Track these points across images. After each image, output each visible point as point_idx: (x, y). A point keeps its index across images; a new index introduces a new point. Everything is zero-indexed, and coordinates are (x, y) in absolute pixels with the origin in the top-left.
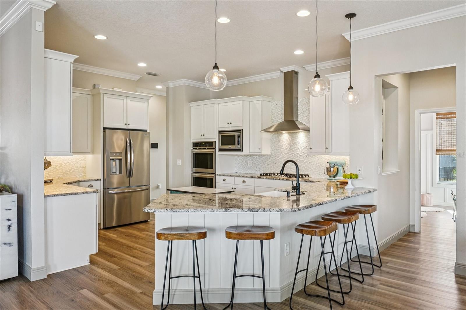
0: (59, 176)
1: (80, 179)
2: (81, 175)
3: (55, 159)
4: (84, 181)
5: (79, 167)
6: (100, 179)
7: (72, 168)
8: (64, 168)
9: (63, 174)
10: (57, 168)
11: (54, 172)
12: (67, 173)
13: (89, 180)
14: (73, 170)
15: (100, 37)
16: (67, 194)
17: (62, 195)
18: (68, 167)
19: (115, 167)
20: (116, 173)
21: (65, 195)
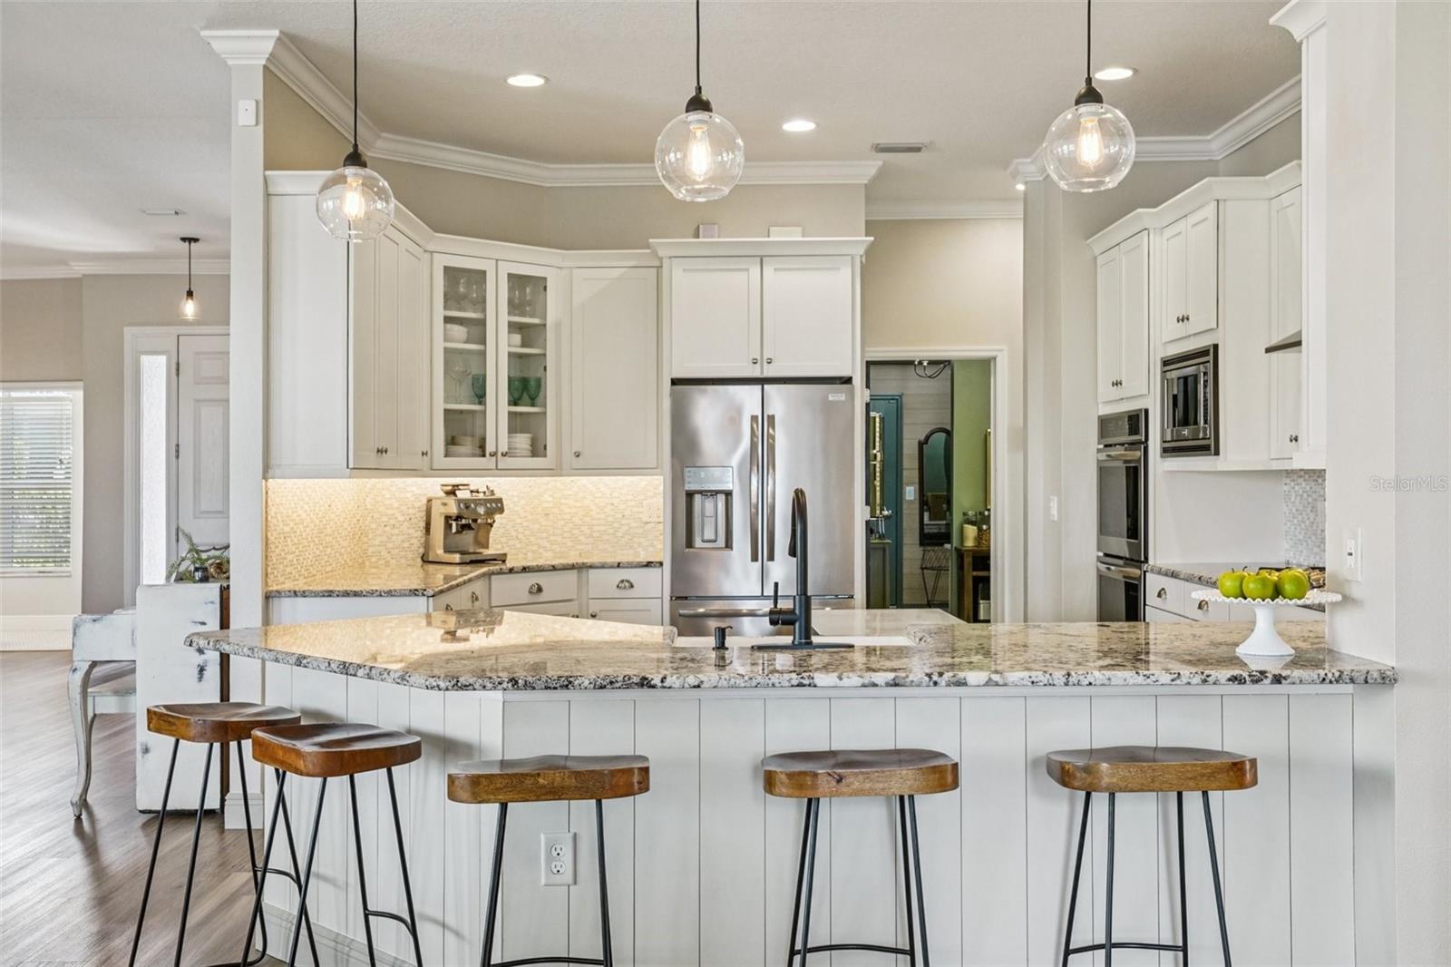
0: (580, 547)
1: (588, 561)
2: (651, 549)
3: (570, 492)
4: (603, 566)
5: (644, 520)
6: (661, 564)
7: (624, 522)
8: (595, 522)
9: (591, 540)
10: (576, 520)
11: (565, 535)
12: (607, 538)
13: (619, 564)
14: (626, 528)
16: (330, 594)
18: (610, 519)
19: (713, 519)
20: (715, 541)
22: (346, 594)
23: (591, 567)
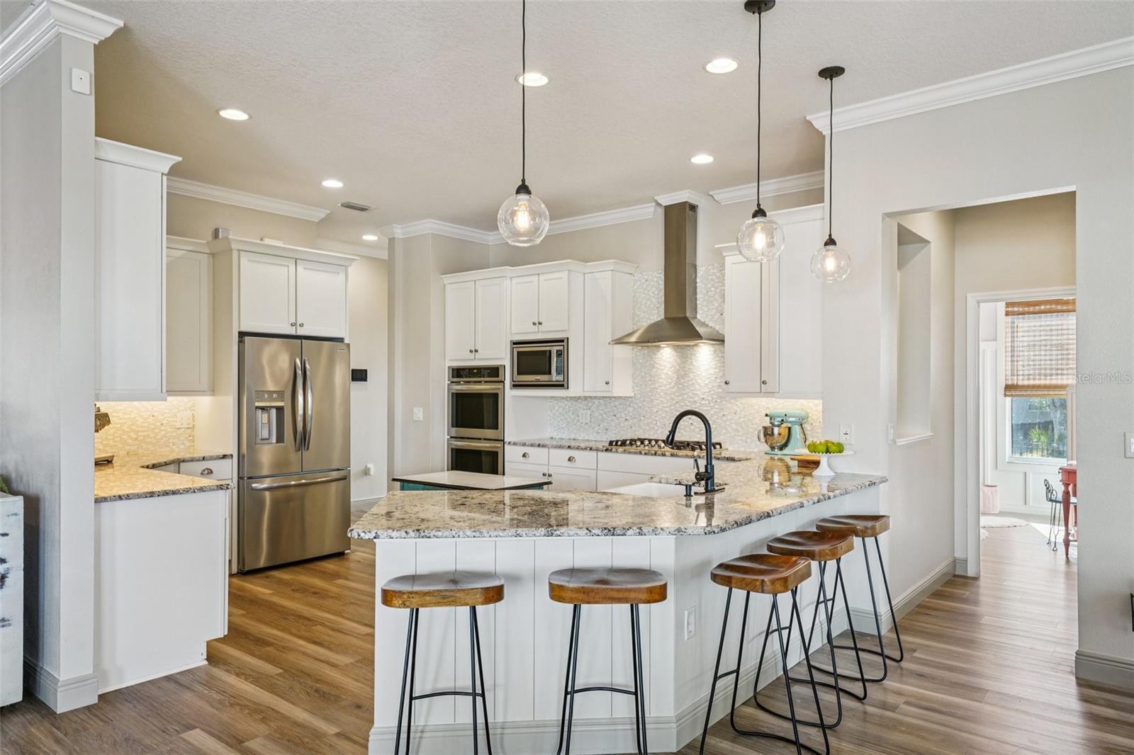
0: (127, 448)
1: (181, 456)
2: (182, 447)
3: (120, 408)
4: (192, 460)
5: (178, 427)
6: (232, 455)
7: (163, 428)
8: (139, 429)
9: (137, 443)
10: (125, 428)
12: (149, 440)
13: (204, 458)
14: (163, 433)
15: (233, 114)
16: (152, 494)
17: (138, 496)
18: (152, 426)
19: (267, 425)
20: (268, 439)
21: (146, 497)
22: (166, 493)
23: (184, 461)
